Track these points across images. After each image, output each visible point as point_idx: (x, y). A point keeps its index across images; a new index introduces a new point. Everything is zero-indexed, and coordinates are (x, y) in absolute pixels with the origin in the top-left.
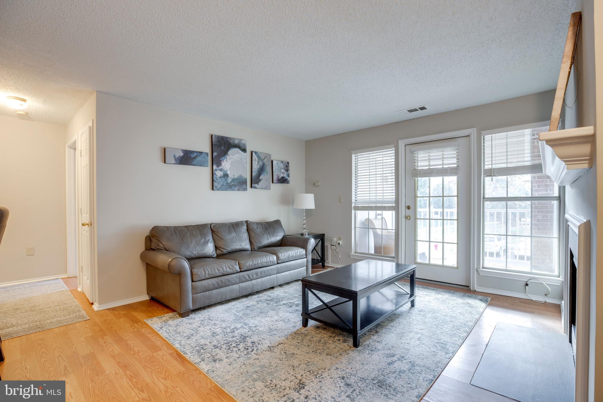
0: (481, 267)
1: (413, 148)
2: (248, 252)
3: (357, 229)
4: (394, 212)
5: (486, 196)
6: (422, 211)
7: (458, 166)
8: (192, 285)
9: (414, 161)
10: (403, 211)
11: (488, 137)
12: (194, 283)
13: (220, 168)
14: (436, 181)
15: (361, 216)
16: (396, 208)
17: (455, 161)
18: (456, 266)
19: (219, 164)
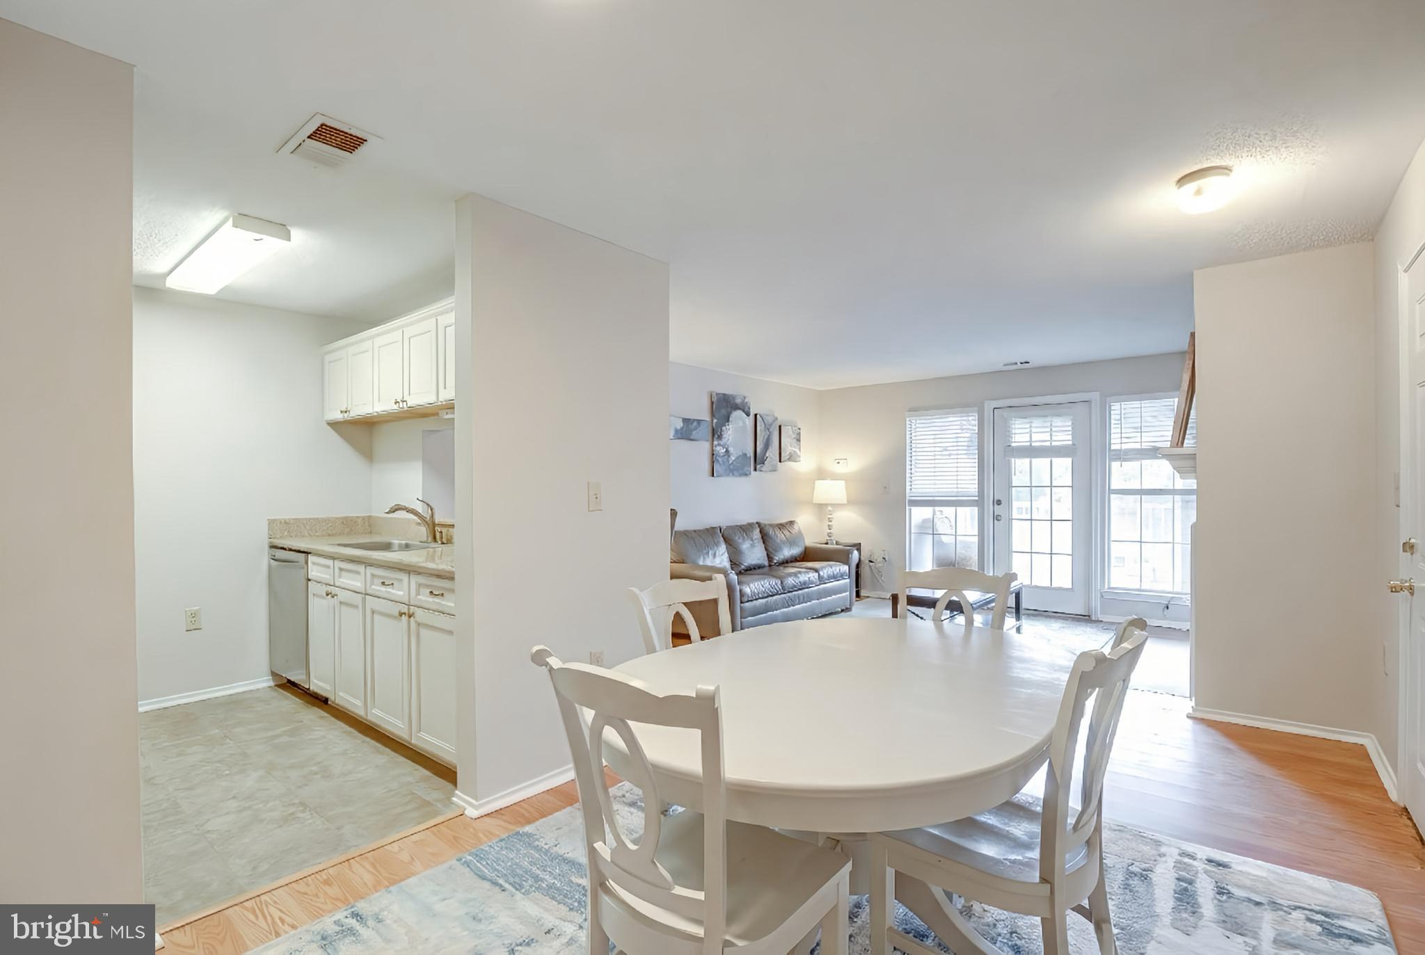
0: (1106, 587)
1: (1006, 413)
2: (766, 569)
3: (912, 535)
4: (976, 509)
5: (1113, 487)
6: (1019, 506)
7: (1074, 444)
8: (741, 608)
9: (1007, 434)
10: (989, 507)
11: (1116, 407)
12: (742, 605)
13: (722, 443)
14: (1041, 464)
15: (918, 515)
16: (979, 502)
17: (1070, 437)
18: (1070, 586)
19: (720, 437)
